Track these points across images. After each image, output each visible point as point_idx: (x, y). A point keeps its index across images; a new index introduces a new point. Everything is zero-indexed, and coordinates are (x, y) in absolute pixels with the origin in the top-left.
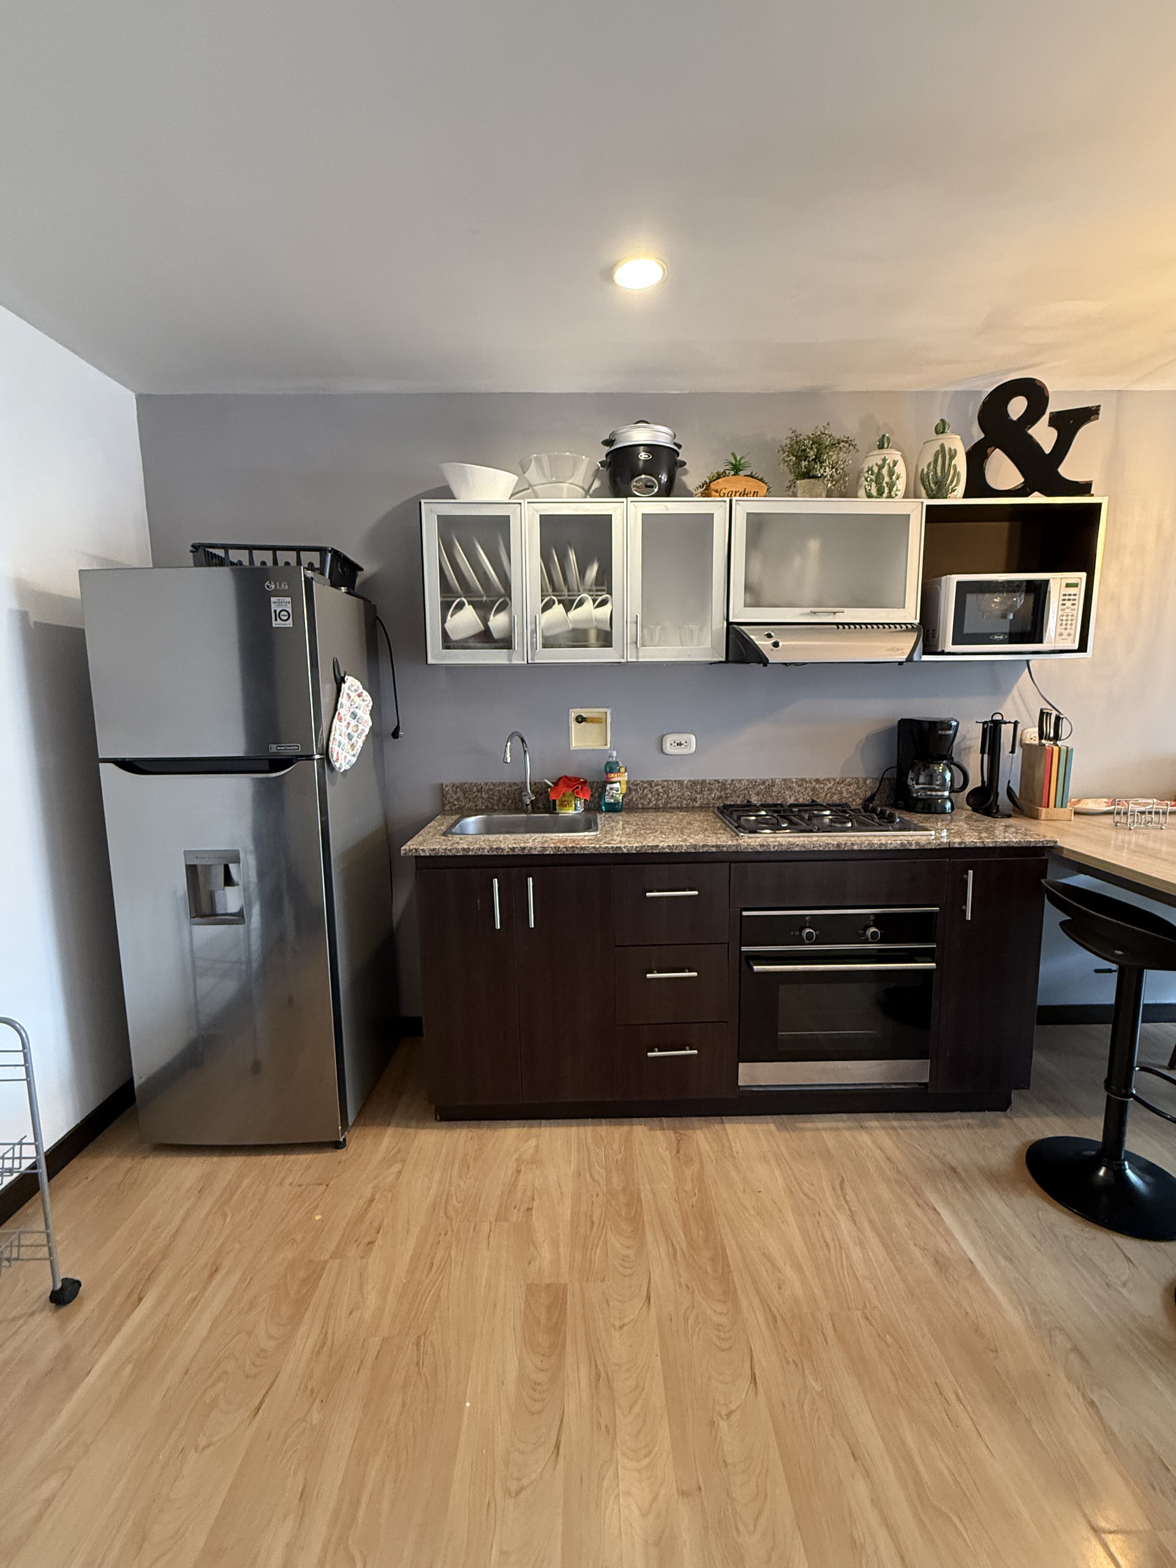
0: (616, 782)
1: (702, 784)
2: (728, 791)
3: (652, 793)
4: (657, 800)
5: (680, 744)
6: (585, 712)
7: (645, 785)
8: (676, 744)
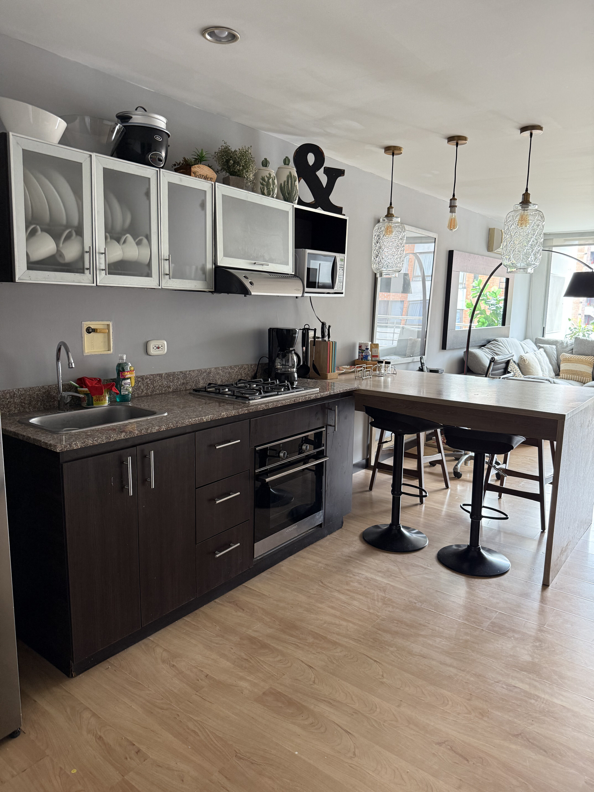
0: (128, 379)
1: (173, 375)
2: (188, 379)
3: (143, 385)
4: (147, 389)
5: (158, 348)
6: (93, 325)
7: (139, 379)
8: (156, 348)
